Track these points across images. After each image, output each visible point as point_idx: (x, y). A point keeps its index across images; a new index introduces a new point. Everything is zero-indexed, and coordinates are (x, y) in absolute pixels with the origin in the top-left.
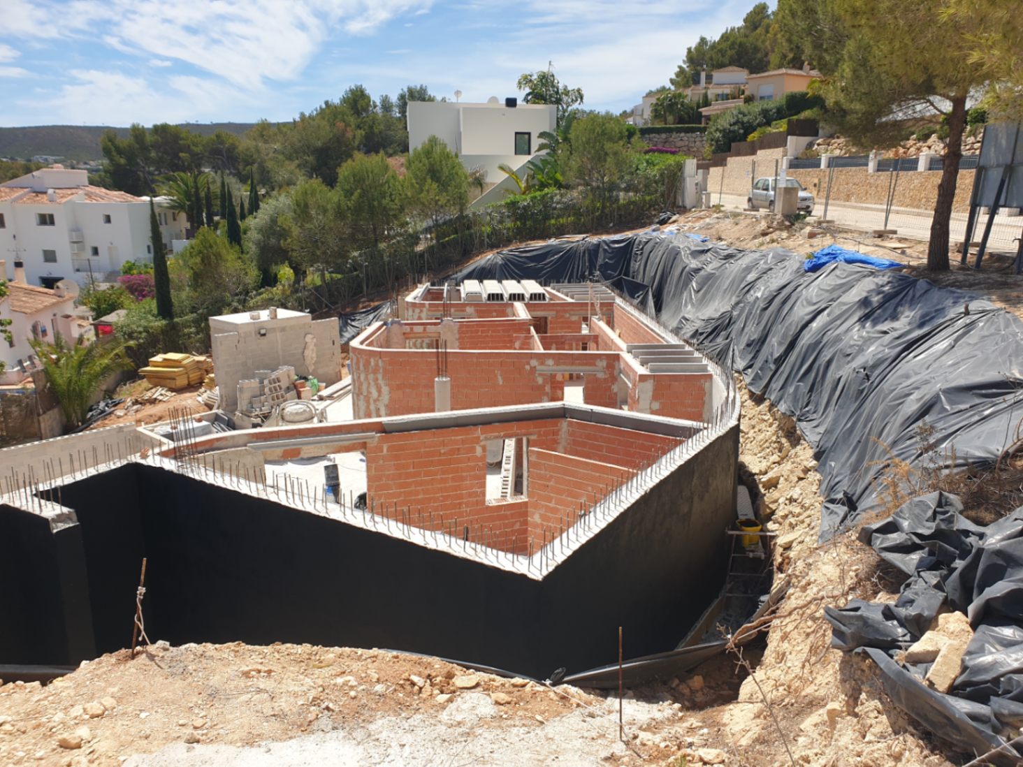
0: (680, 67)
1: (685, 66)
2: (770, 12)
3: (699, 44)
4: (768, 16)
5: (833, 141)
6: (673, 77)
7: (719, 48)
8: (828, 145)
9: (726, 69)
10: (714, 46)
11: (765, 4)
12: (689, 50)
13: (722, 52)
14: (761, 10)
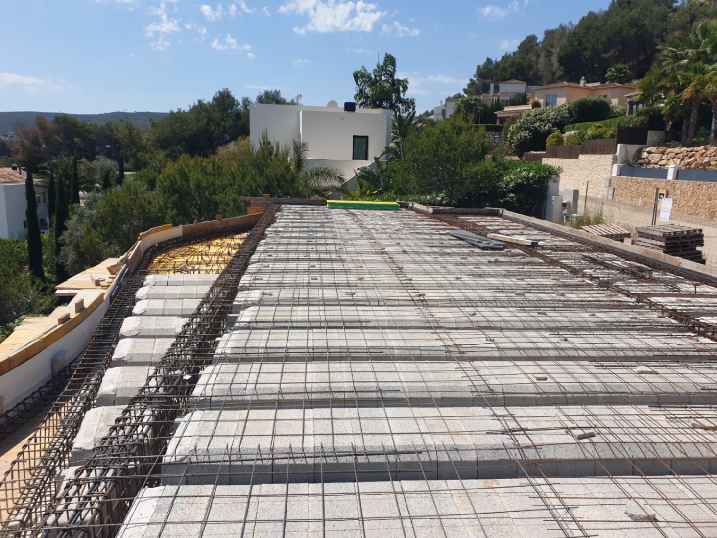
0: (471, 80)
1: (475, 79)
2: (538, 41)
3: (486, 63)
4: (537, 44)
5: (669, 150)
6: (466, 87)
7: (502, 66)
8: (663, 153)
9: (509, 82)
10: (497, 65)
11: (534, 36)
12: (479, 67)
13: (504, 69)
14: (531, 39)
